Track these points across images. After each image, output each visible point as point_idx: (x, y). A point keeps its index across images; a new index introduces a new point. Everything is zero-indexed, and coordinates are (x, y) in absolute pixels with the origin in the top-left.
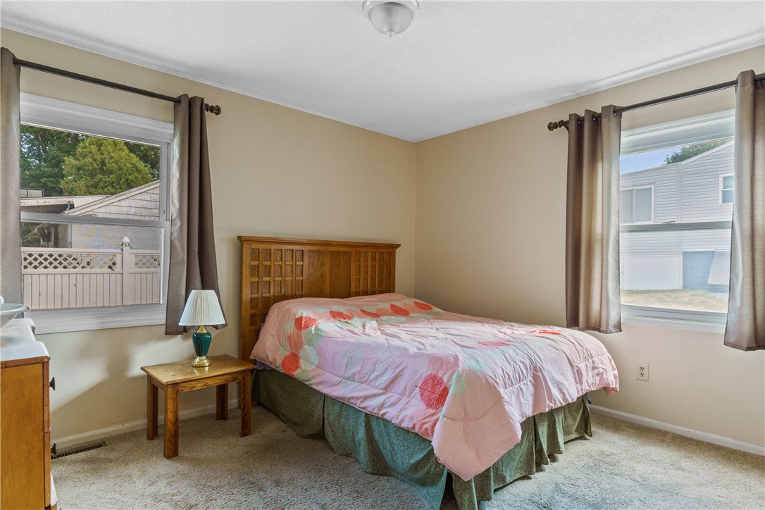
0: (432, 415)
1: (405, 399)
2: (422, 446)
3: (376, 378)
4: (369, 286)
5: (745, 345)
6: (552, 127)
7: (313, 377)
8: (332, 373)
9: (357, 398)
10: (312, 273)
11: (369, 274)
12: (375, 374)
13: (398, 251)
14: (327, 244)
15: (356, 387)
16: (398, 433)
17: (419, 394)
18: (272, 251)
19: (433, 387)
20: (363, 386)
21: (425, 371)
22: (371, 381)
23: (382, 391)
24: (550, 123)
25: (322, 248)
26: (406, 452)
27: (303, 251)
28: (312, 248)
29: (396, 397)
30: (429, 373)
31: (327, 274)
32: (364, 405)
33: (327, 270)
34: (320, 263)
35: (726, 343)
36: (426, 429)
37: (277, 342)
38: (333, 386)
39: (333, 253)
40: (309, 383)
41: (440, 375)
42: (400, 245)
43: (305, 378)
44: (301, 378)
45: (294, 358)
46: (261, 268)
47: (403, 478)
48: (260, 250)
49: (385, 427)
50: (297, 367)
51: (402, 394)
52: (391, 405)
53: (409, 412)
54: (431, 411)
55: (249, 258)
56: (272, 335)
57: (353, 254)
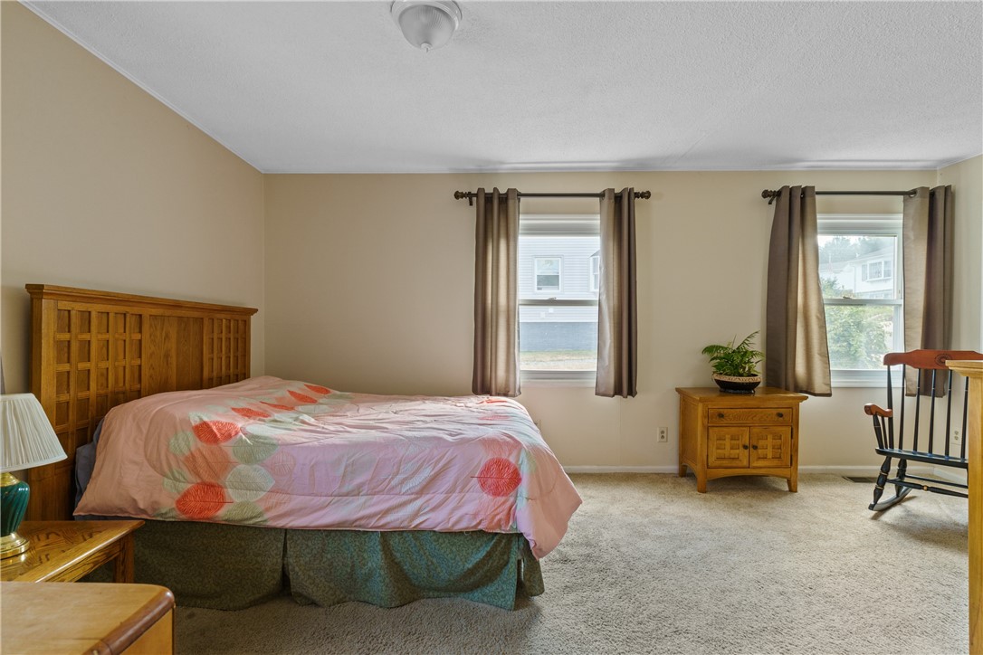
0: (504, 503)
1: (455, 497)
2: (478, 544)
3: (402, 482)
4: (224, 368)
5: (612, 393)
6: (458, 195)
7: (267, 510)
8: (310, 495)
9: (370, 517)
10: (153, 353)
11: (224, 352)
12: (400, 477)
13: (253, 318)
14: (176, 305)
15: (365, 503)
16: (441, 541)
17: (478, 486)
18: (94, 315)
19: (500, 471)
20: (376, 498)
21: (484, 457)
22: (393, 488)
23: (413, 496)
24: (457, 192)
25: (168, 312)
26: (458, 558)
27: (140, 316)
28: (154, 311)
29: (439, 498)
30: (489, 457)
31: (173, 353)
32: (382, 522)
33: (172, 345)
34: (164, 334)
35: (596, 394)
36: (500, 520)
37: (151, 472)
38: (312, 513)
39: (180, 318)
40: (259, 520)
41: (504, 457)
42: (256, 311)
43: (249, 514)
44: (238, 517)
45: (212, 491)
46: (75, 347)
47: (436, 594)
48: (73, 313)
49: (416, 539)
50: (221, 501)
51: (451, 491)
52: (433, 510)
53: (469, 508)
54: (501, 499)
55: (53, 327)
56: (135, 463)
57: (206, 322)
